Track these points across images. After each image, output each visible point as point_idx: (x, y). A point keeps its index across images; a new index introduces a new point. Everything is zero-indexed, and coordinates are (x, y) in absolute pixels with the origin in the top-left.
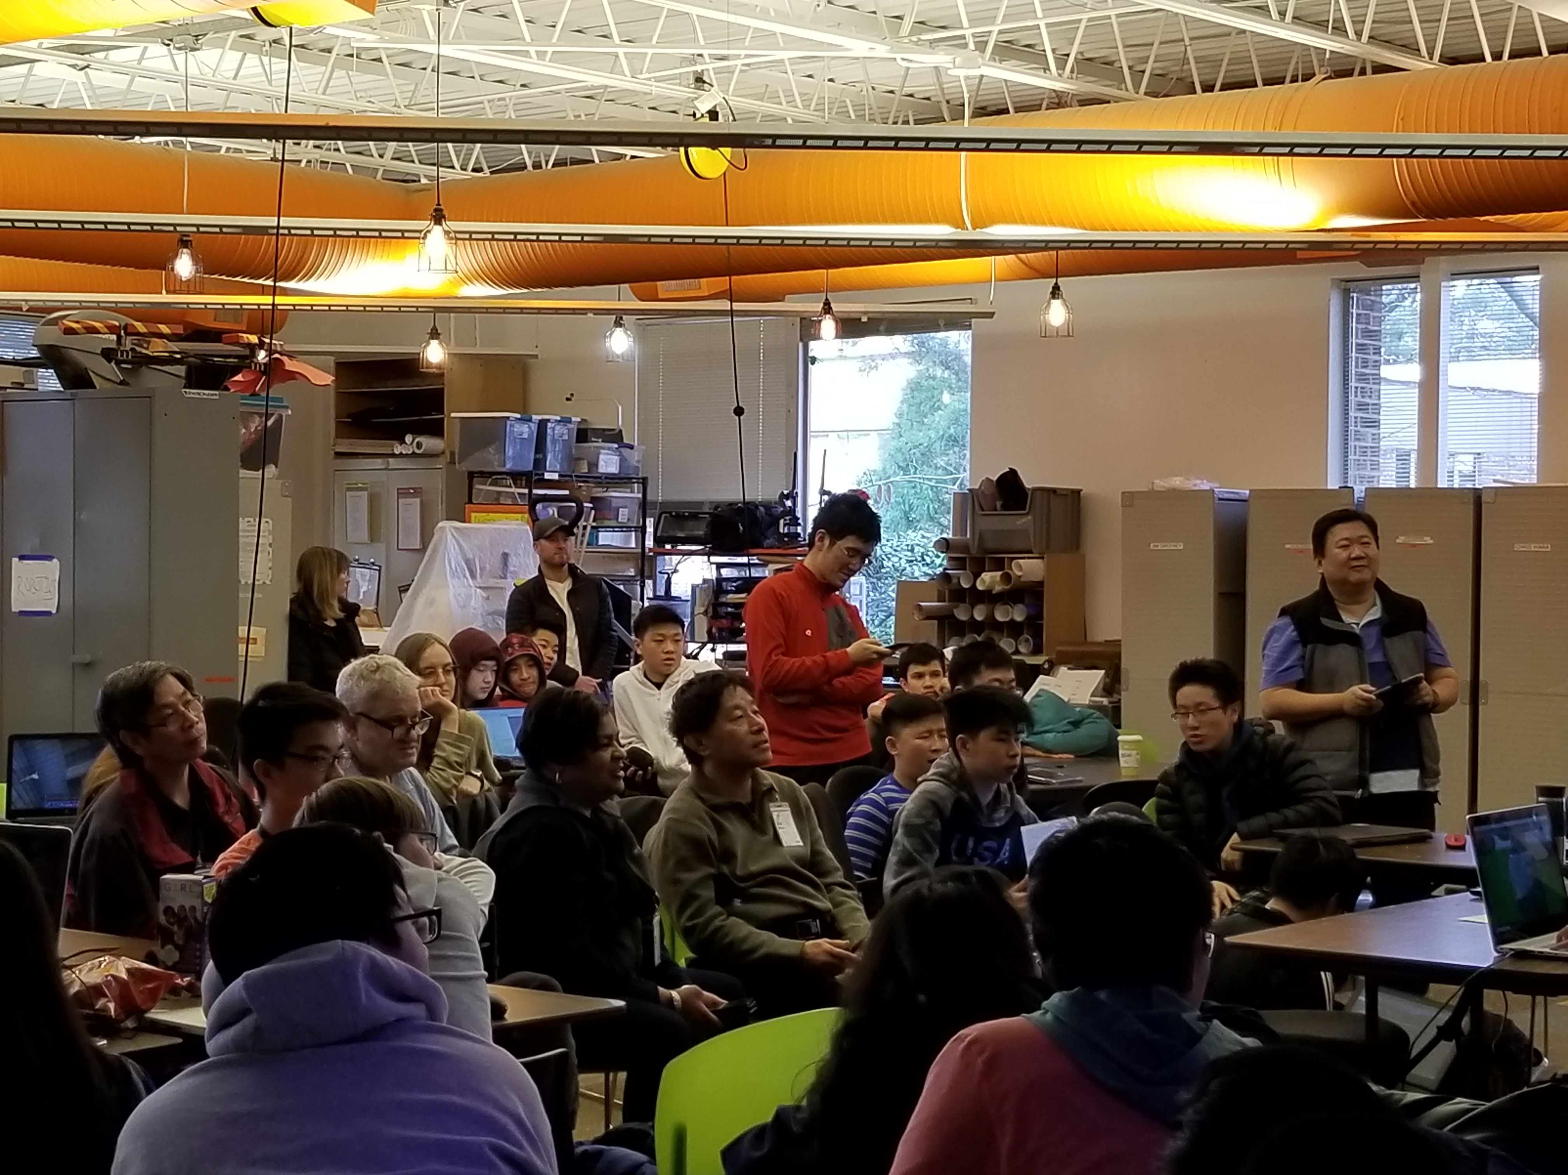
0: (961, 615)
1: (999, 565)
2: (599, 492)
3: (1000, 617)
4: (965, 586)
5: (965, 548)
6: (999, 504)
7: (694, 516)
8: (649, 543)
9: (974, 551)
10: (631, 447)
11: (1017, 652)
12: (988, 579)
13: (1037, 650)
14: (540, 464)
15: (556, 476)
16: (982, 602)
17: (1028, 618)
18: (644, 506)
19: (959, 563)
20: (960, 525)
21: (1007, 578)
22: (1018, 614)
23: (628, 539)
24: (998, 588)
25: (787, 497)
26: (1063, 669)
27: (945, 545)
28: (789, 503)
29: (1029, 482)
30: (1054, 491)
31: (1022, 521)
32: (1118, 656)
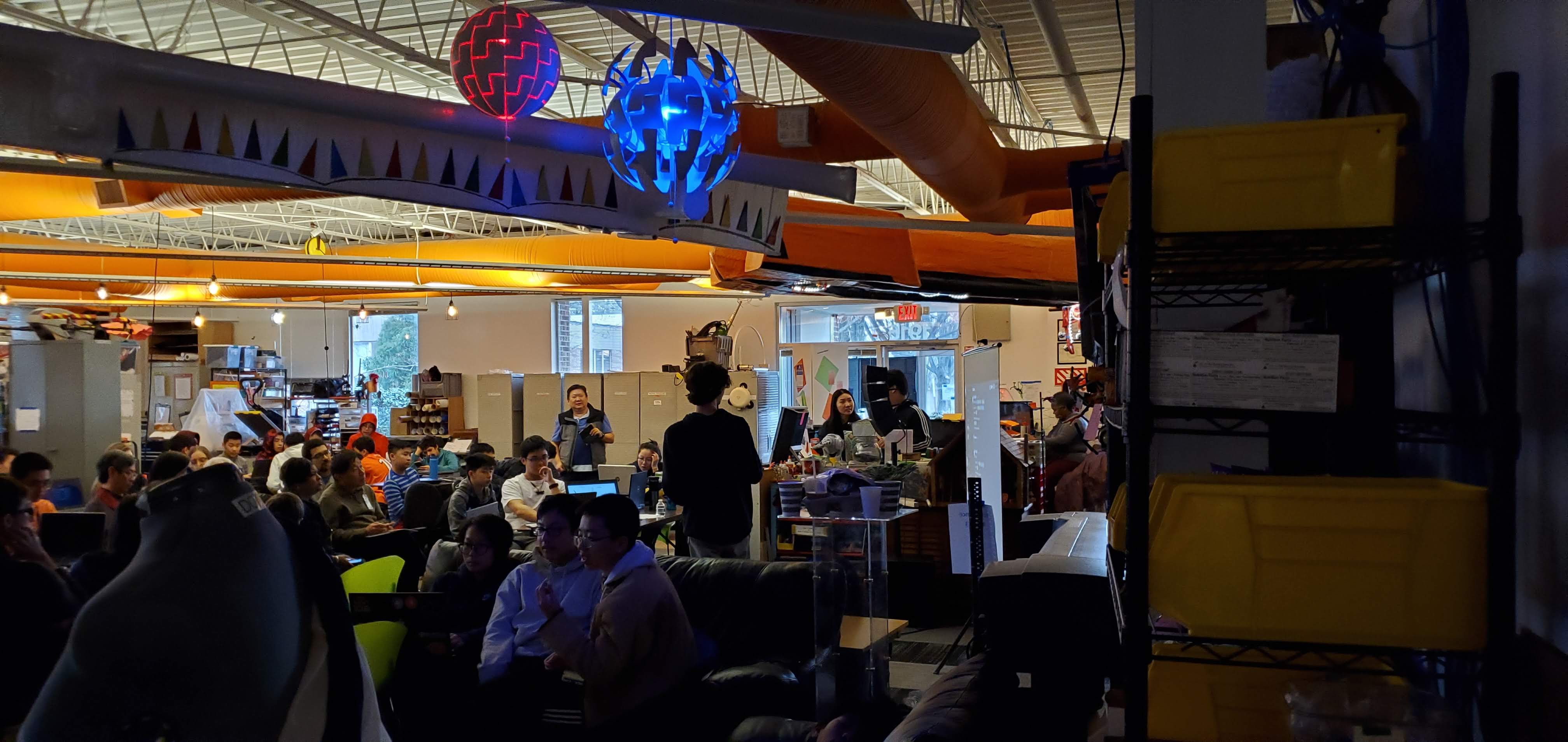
0: (416, 420)
1: (430, 402)
2: (267, 375)
3: (431, 421)
4: (418, 409)
5: (417, 395)
6: (430, 379)
7: (306, 384)
8: (288, 395)
9: (421, 397)
10: (280, 358)
11: (438, 434)
12: (427, 407)
13: (446, 433)
14: (242, 364)
15: (249, 370)
16: (424, 415)
17: (442, 421)
18: (286, 381)
19: (415, 401)
20: (415, 386)
21: (434, 406)
22: (439, 420)
23: (278, 394)
24: (431, 410)
25: (345, 377)
26: (456, 440)
27: (409, 395)
28: (346, 379)
29: (441, 371)
30: (451, 374)
31: (439, 385)
32: (477, 434)
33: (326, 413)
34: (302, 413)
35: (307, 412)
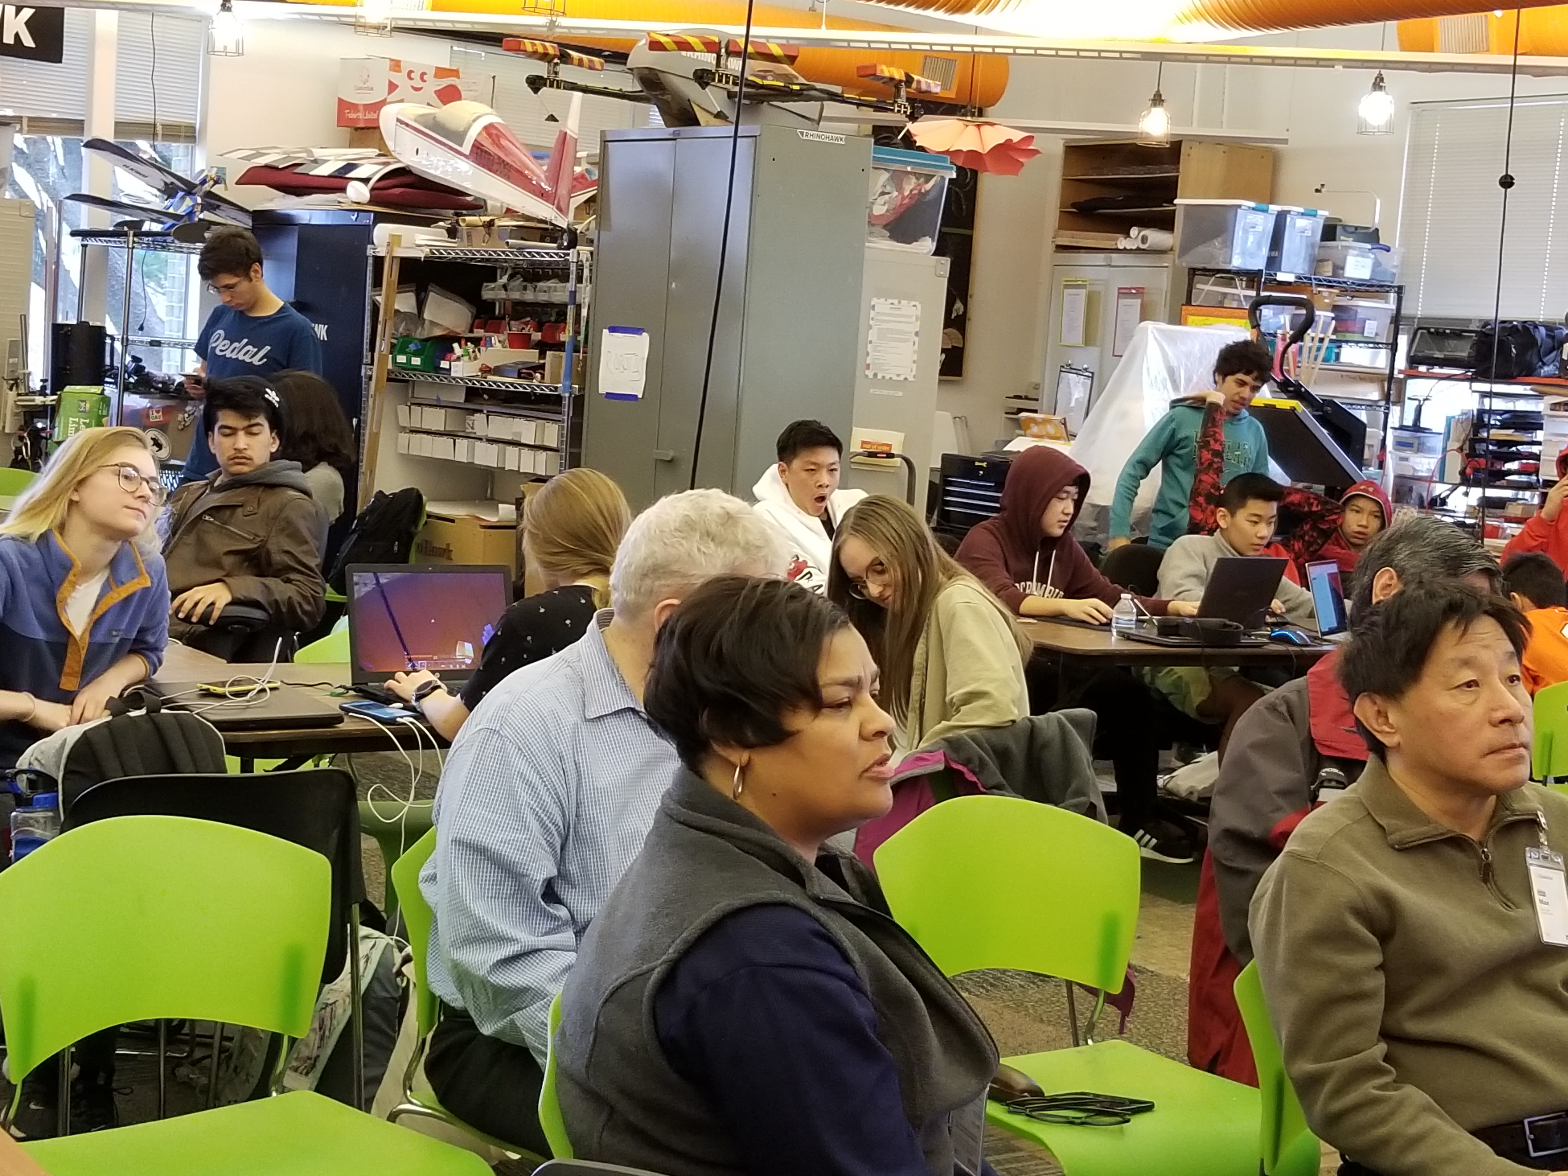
2: (1342, 300)
10: (1386, 249)
14: (1273, 263)
18: (1397, 320)
33: (1504, 426)
34: (1433, 420)
35: (1449, 420)
